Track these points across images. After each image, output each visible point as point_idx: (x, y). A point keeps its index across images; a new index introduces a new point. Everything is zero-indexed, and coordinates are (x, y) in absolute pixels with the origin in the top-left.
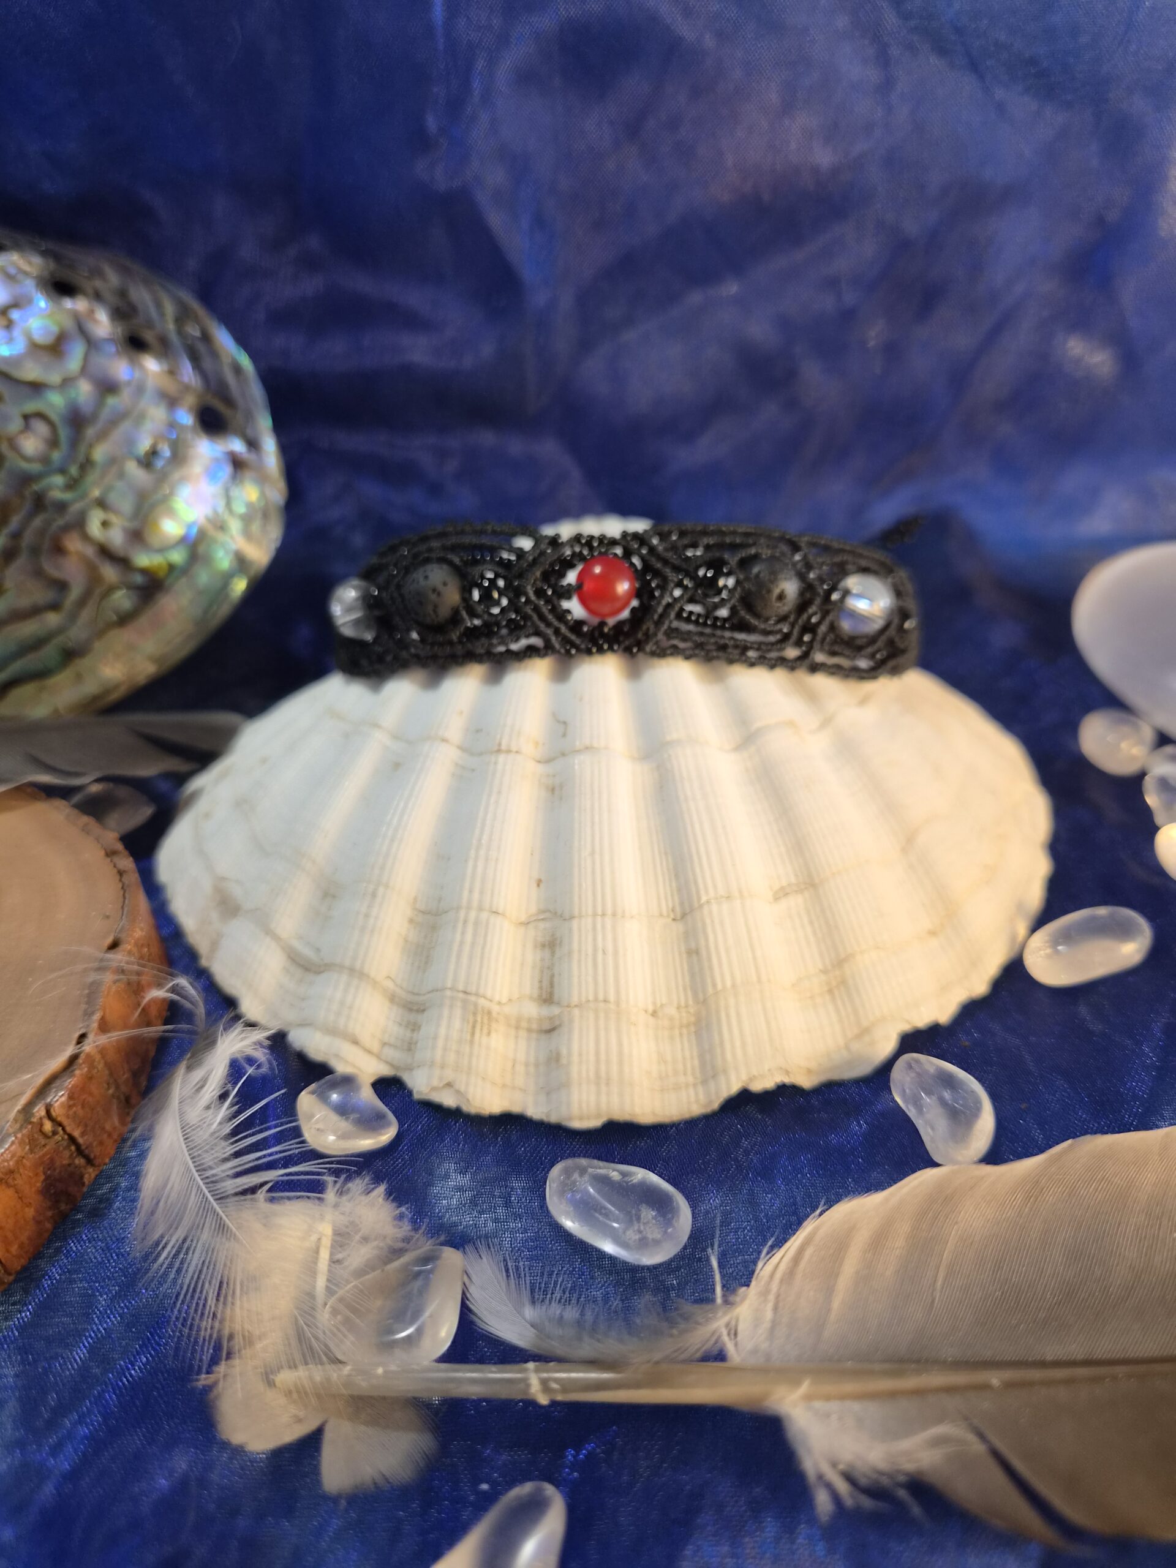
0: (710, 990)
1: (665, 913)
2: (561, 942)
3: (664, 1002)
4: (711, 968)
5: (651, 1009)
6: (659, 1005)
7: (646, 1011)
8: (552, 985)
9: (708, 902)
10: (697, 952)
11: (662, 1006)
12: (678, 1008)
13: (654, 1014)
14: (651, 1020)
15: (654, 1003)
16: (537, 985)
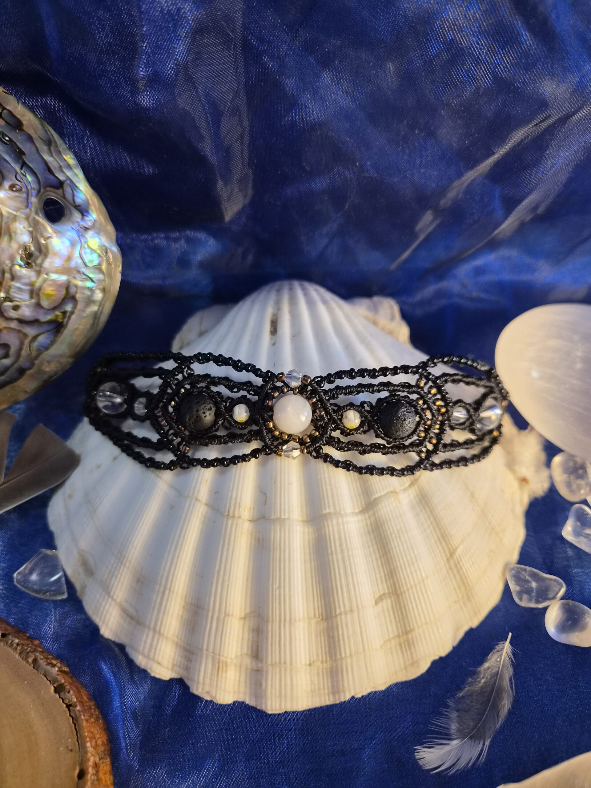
0: (339, 657)
1: (317, 616)
2: (262, 631)
3: (315, 659)
4: (339, 646)
5: (308, 663)
6: (312, 661)
7: (306, 664)
8: (258, 650)
9: (340, 613)
10: (333, 637)
11: (314, 661)
12: (322, 662)
13: (310, 665)
14: (308, 668)
15: (310, 661)
16: (250, 648)
